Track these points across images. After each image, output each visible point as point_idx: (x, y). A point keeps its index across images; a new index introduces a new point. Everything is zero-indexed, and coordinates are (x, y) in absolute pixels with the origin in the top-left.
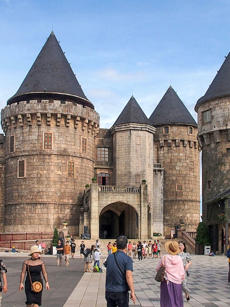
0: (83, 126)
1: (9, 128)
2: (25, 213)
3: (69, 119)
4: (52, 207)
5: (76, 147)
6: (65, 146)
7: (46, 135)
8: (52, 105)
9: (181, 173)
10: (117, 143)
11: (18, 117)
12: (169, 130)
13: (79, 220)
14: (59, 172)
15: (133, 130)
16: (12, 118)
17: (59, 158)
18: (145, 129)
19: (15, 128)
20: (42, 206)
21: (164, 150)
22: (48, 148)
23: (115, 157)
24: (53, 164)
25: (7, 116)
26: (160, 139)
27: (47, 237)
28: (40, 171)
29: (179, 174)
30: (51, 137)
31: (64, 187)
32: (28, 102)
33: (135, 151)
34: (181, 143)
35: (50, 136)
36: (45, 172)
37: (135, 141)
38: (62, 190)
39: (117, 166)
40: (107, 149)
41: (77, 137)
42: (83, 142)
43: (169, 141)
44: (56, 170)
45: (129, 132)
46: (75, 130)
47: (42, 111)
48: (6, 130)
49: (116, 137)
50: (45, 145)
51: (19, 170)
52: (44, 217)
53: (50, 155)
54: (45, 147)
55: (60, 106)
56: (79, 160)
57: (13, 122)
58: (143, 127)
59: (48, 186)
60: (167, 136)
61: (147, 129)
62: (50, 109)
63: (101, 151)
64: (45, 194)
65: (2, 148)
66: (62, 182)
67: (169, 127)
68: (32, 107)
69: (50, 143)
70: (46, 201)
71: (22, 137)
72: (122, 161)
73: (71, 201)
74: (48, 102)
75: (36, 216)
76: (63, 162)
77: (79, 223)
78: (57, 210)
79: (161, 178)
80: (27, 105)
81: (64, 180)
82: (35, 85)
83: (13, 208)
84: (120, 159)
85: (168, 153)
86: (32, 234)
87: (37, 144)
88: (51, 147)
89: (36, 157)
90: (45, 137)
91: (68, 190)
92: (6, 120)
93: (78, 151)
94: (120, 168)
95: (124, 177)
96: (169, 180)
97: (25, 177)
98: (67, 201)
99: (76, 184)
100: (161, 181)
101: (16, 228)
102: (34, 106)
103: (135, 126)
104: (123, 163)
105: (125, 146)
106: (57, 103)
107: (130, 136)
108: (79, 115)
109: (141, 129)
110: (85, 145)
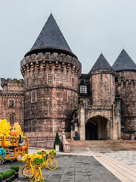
0: (72, 70)
1: (25, 72)
2: (36, 124)
3: (63, 65)
4: (53, 120)
5: (68, 83)
6: (61, 82)
7: (49, 75)
8: (53, 55)
9: (131, 100)
10: (93, 81)
11: (31, 64)
12: (125, 74)
13: (70, 128)
14: (58, 99)
15: (103, 73)
16: (27, 65)
17: (58, 90)
18: (110, 73)
19: (29, 72)
20: (47, 120)
21: (121, 86)
22: (50, 83)
23: (92, 91)
24: (54, 93)
25: (24, 64)
26: (119, 80)
27: (50, 139)
28: (46, 98)
29: (131, 101)
30: (52, 77)
31: (60, 108)
32: (37, 54)
33: (104, 86)
34: (132, 82)
35: (51, 75)
36: (49, 98)
37: (104, 80)
38: (60, 110)
39: (93, 96)
40: (86, 87)
41: (69, 77)
42: (72, 80)
43: (124, 81)
44: (56, 97)
45: (100, 75)
46: (68, 73)
47: (46, 60)
48: (23, 74)
49: (92, 78)
50: (48, 81)
51: (32, 98)
52: (49, 127)
53: (51, 88)
54: (48, 83)
55: (58, 56)
56: (70, 91)
57: (28, 68)
58: (109, 71)
59: (51, 107)
60: (123, 78)
61: (112, 73)
62: (51, 58)
63: (82, 87)
64: (49, 112)
65: (22, 86)
66: (59, 105)
67: (125, 72)
68: (40, 58)
69: (51, 80)
70: (50, 116)
71: (33, 77)
72: (96, 92)
73: (65, 117)
74: (50, 54)
75: (44, 126)
76: (60, 92)
77: (71, 130)
78: (57, 122)
79: (119, 104)
80: (36, 56)
81: (61, 103)
82: (41, 44)
83: (29, 121)
84: (95, 91)
85: (123, 88)
86: (41, 137)
87: (43, 81)
88: (52, 83)
89: (43, 89)
90: (49, 76)
91: (64, 110)
92: (23, 67)
93: (69, 86)
94: (95, 97)
95: (97, 103)
96: (124, 105)
97: (36, 102)
98: (63, 117)
99: (68, 106)
100: (119, 105)
101: (31, 134)
102: (41, 56)
103: (104, 71)
104: (96, 94)
105: (98, 83)
106: (55, 54)
107: (101, 77)
108: (70, 62)
109: (108, 72)
110: (73, 82)
